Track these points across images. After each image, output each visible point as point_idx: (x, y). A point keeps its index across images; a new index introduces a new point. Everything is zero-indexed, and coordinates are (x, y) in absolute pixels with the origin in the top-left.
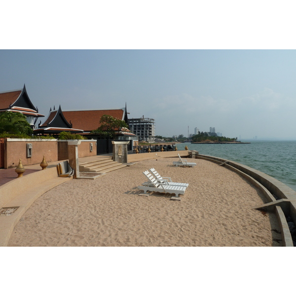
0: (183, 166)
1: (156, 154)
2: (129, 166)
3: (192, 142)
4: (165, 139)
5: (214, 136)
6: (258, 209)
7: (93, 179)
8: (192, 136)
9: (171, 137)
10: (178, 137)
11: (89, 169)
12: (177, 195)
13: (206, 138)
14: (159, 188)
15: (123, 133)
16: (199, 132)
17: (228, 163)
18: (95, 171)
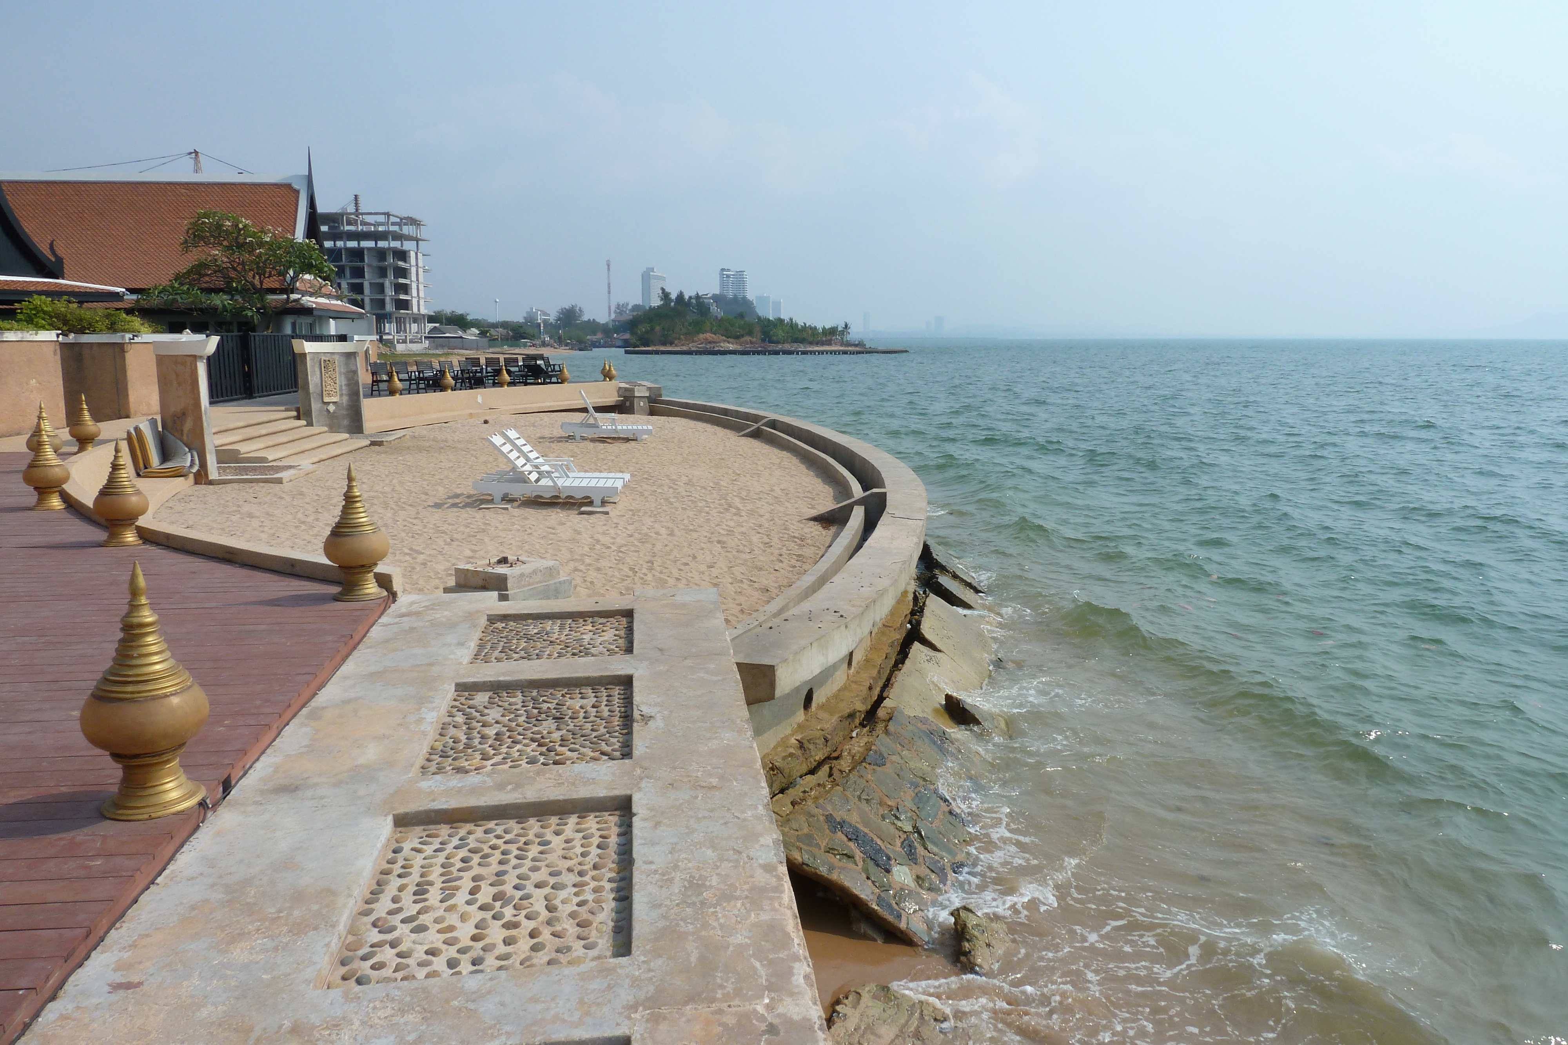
0: (602, 440)
1: (480, 396)
2: (380, 444)
3: (630, 348)
4: (485, 328)
5: (741, 316)
6: (815, 519)
7: (279, 481)
8: (627, 316)
9: (517, 317)
10: (552, 318)
11: (237, 452)
12: (597, 501)
13: (698, 328)
14: (543, 482)
15: (309, 301)
16: (665, 295)
17: (773, 424)
18: (264, 460)
